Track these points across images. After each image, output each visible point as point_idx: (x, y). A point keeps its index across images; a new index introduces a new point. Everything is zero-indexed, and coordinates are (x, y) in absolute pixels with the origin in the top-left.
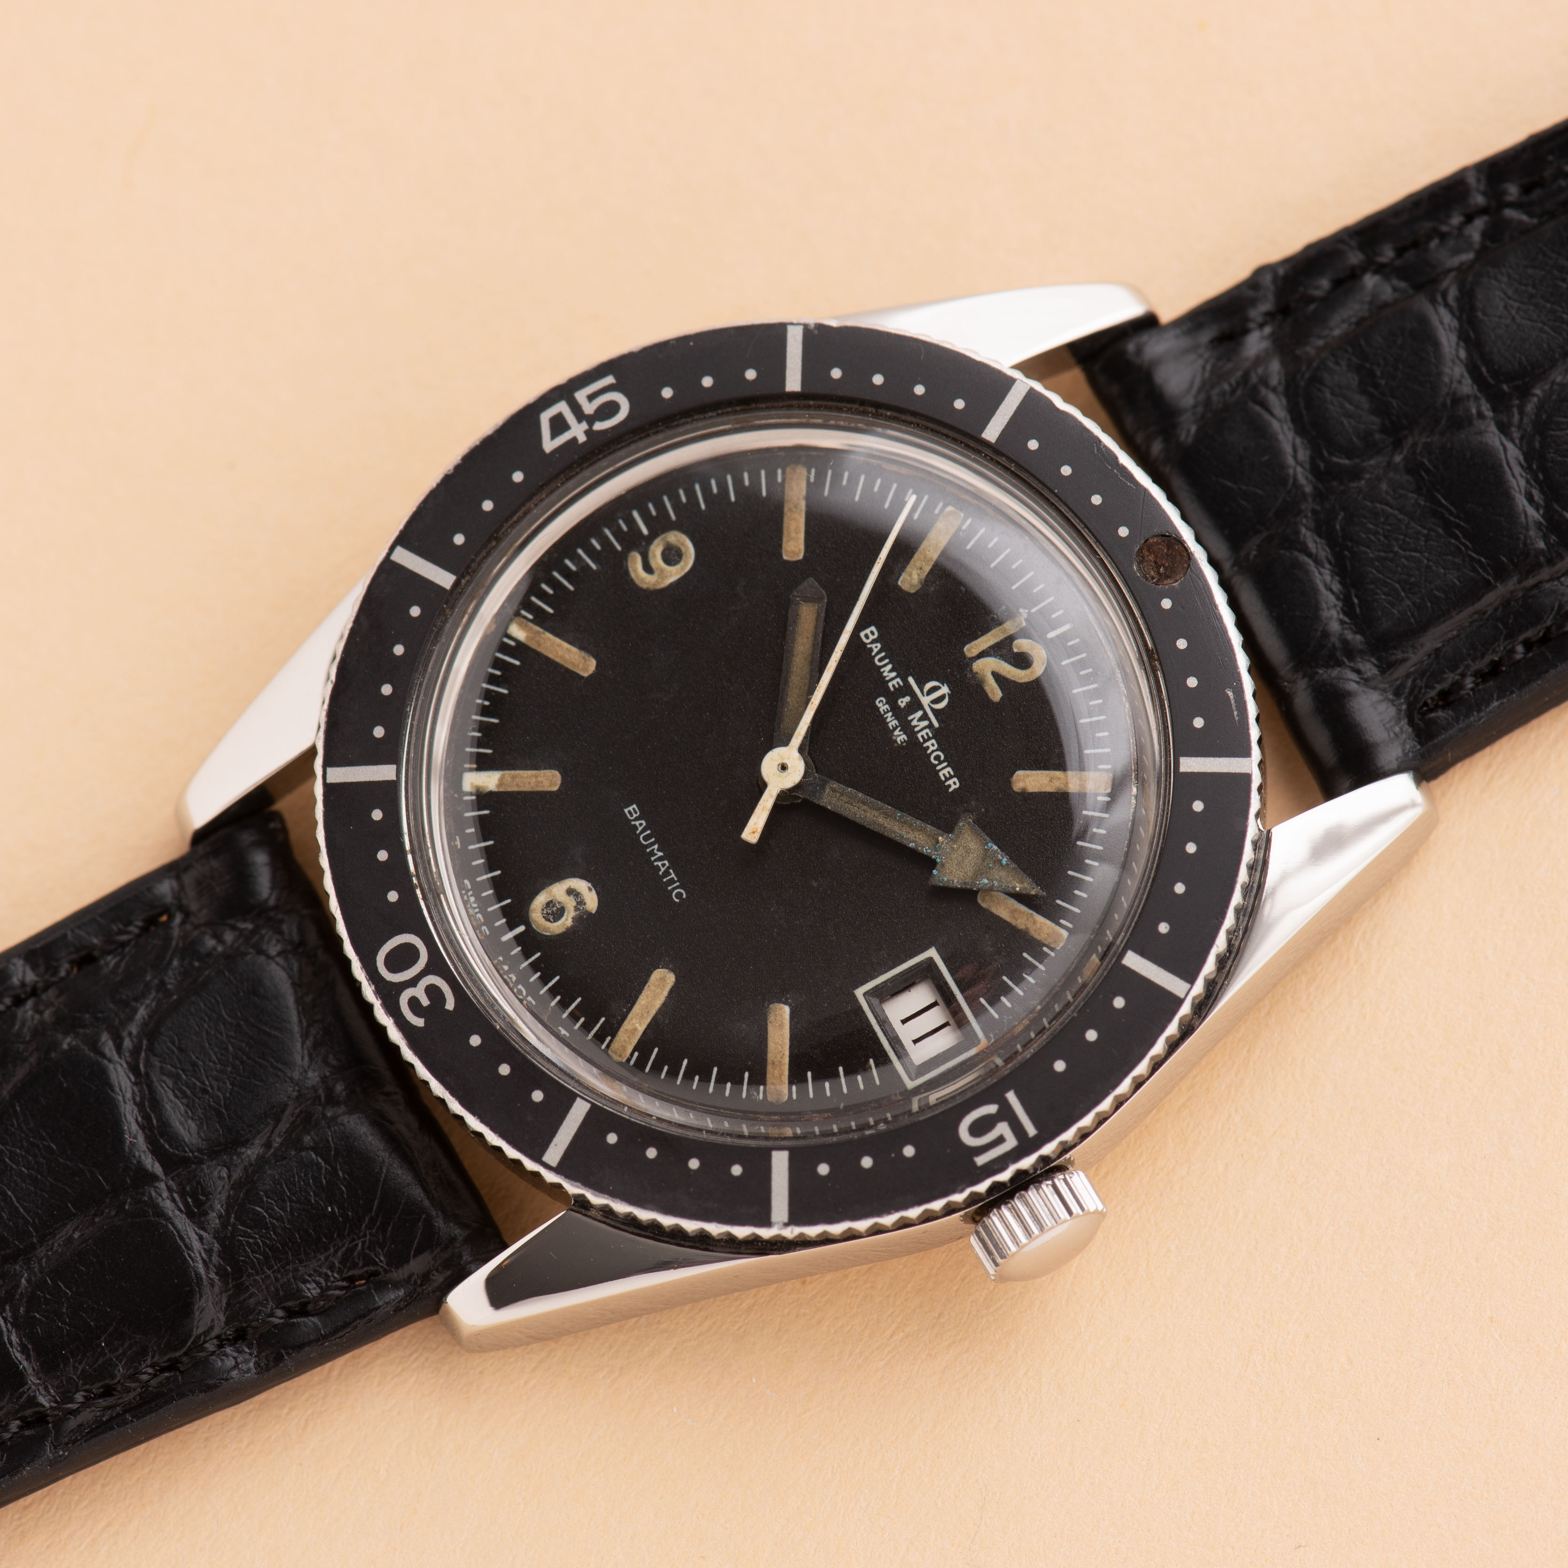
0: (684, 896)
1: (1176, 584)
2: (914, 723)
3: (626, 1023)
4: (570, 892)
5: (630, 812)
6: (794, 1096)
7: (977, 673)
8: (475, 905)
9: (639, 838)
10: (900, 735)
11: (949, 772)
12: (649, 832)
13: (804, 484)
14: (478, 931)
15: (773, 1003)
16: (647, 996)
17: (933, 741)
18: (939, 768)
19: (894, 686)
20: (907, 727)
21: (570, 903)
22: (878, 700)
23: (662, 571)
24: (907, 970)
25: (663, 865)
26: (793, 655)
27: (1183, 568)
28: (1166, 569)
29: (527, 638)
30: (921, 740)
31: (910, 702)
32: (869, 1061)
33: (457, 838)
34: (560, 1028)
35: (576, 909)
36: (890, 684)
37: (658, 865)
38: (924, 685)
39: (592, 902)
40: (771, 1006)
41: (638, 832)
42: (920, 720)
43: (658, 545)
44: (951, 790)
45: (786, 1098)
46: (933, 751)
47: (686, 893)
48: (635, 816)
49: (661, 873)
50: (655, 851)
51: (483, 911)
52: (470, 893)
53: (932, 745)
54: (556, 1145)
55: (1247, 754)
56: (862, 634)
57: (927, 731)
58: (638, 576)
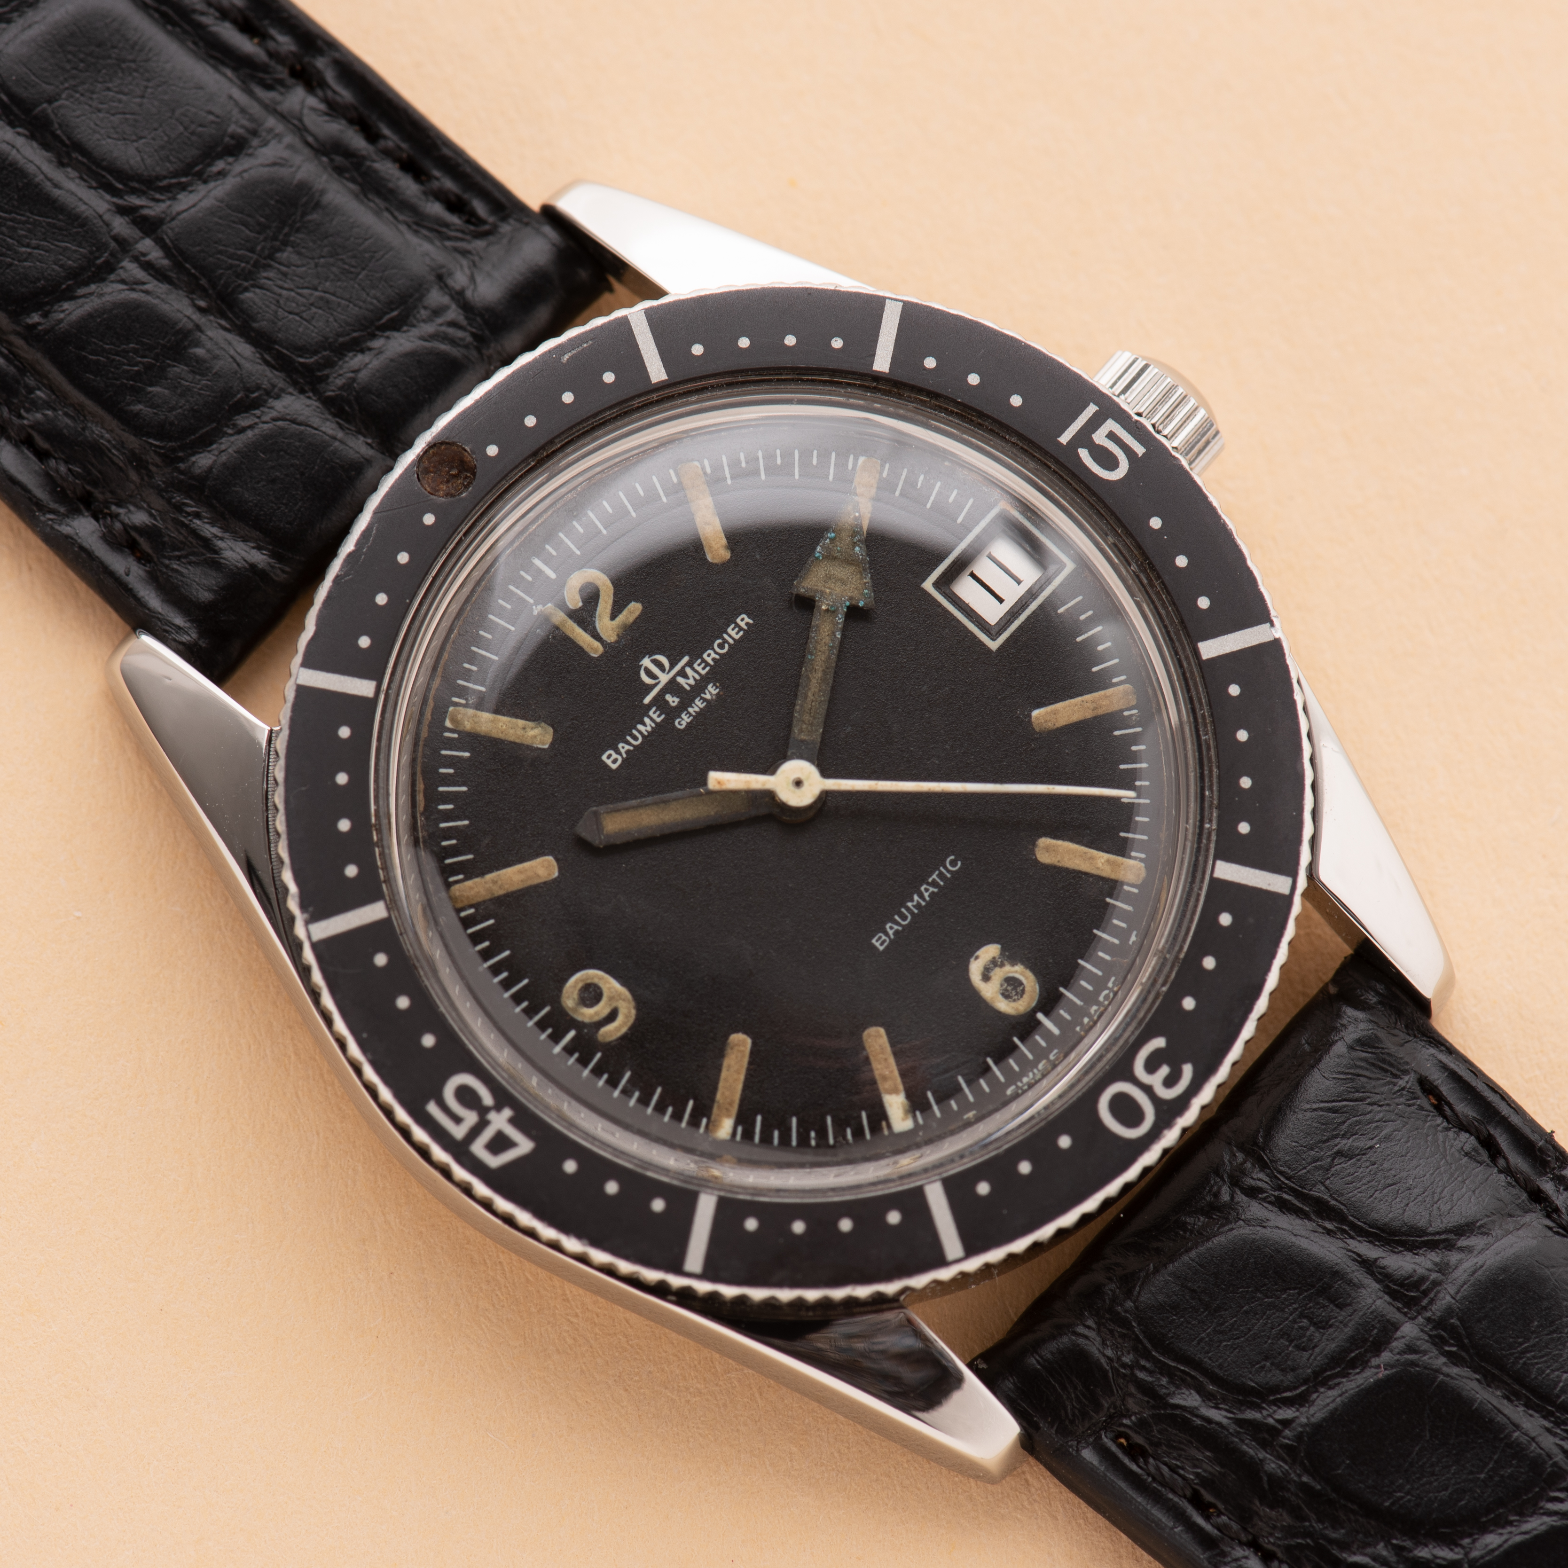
0: (952, 857)
1: (467, 448)
2: (692, 682)
3: (1104, 874)
4: (986, 978)
5: (882, 944)
6: (1123, 678)
7: (618, 635)
9: (906, 925)
10: (710, 692)
11: (733, 629)
12: (897, 917)
13: (469, 883)
14: (1057, 1063)
15: (1033, 729)
16: (1070, 859)
17: (705, 656)
18: (731, 641)
19: (659, 716)
20: (699, 688)
21: (998, 975)
22: (679, 727)
23: (611, 999)
25: (927, 891)
26: (664, 824)
27: (445, 449)
28: (451, 469)
29: (728, 1116)
30: (708, 669)
31: (671, 693)
32: (1062, 614)
33: (965, 1117)
34: (1131, 943)
35: (1002, 965)
36: (658, 720)
37: (929, 896)
38: (648, 685)
39: (990, 952)
40: (1037, 729)
41: (900, 928)
42: (686, 676)
43: (583, 1014)
44: (751, 621)
45: (1127, 686)
46: (716, 653)
47: (950, 856)
48: (884, 937)
49: (936, 890)
50: (915, 903)
51: (1034, 1063)
52: (1019, 1084)
53: (710, 656)
54: (1269, 885)
55: (624, 322)
56: (614, 767)
57: (695, 666)
58: (624, 1023)
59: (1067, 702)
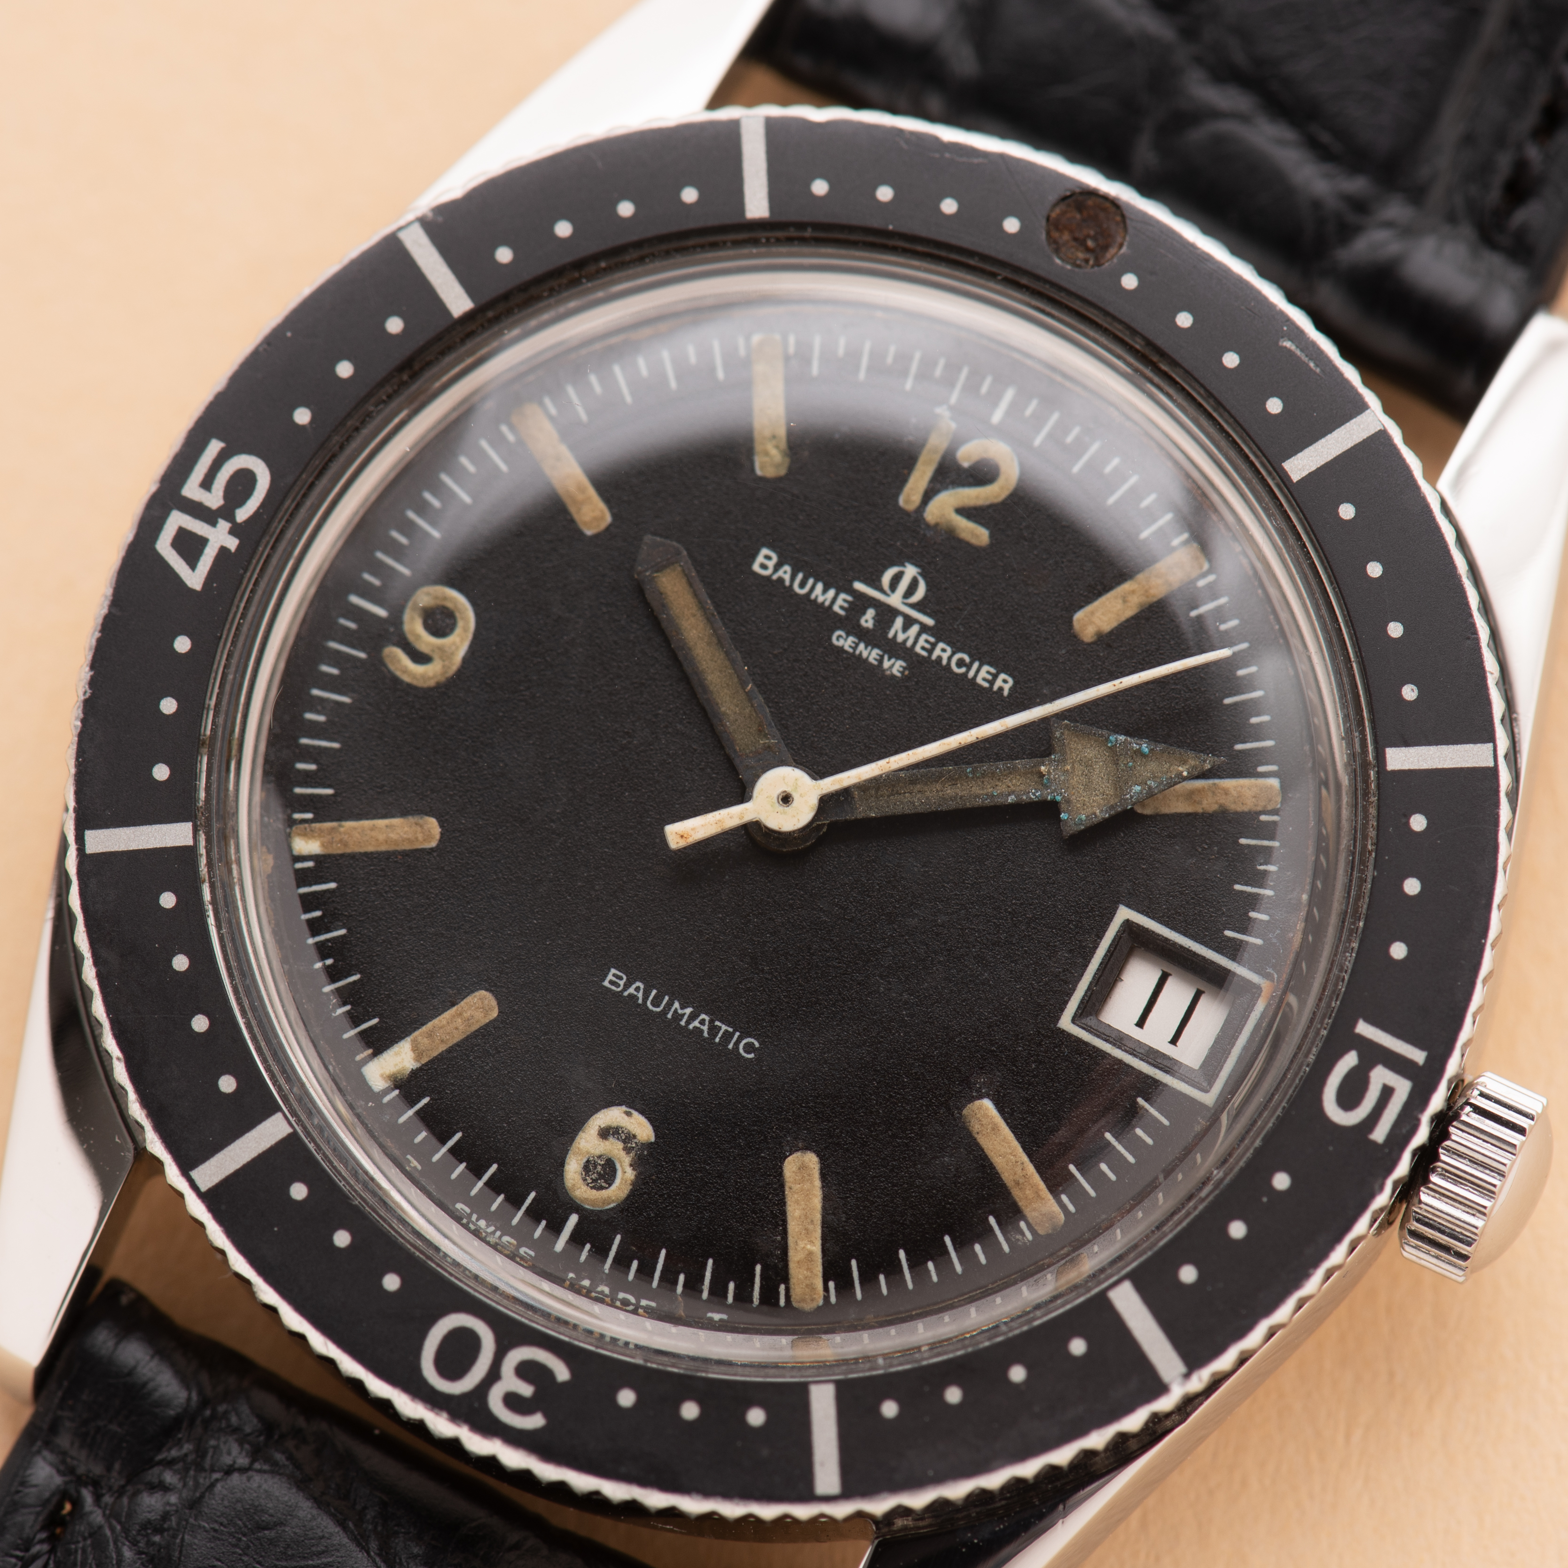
0: (757, 1044)
1: (1124, 250)
2: (901, 637)
3: (791, 1253)
4: (605, 1133)
5: (611, 982)
6: (1071, 1208)
7: (937, 524)
8: (492, 1229)
9: (647, 1008)
10: (893, 665)
11: (988, 672)
12: (654, 992)
13: (548, 426)
14: (518, 1259)
15: (964, 1106)
16: (797, 1202)
17: (941, 645)
18: (971, 674)
19: (842, 607)
20: (895, 649)
21: (614, 1148)
22: (834, 638)
23: (441, 649)
24: (1106, 955)
25: (702, 1023)
26: (690, 649)
27: (1117, 223)
28: (1095, 239)
29: (323, 845)
30: (925, 654)
31: (877, 614)
32: (1137, 1103)
33: (409, 1157)
34: (710, 1315)
35: (628, 1150)
36: (836, 608)
37: (695, 1027)
39: (641, 1128)
40: (965, 1112)
41: (640, 1001)
42: (906, 628)
43: (412, 619)
44: (1006, 693)
45: (1062, 1217)
46: (950, 658)
47: (757, 1039)
48: (622, 983)
49: (706, 1034)
50: (680, 1011)
51: (506, 1229)
53: (942, 652)
54: (822, 1466)
55: (1361, 407)
56: (756, 567)
57: (924, 636)
58: (414, 676)
59: (1016, 1144)
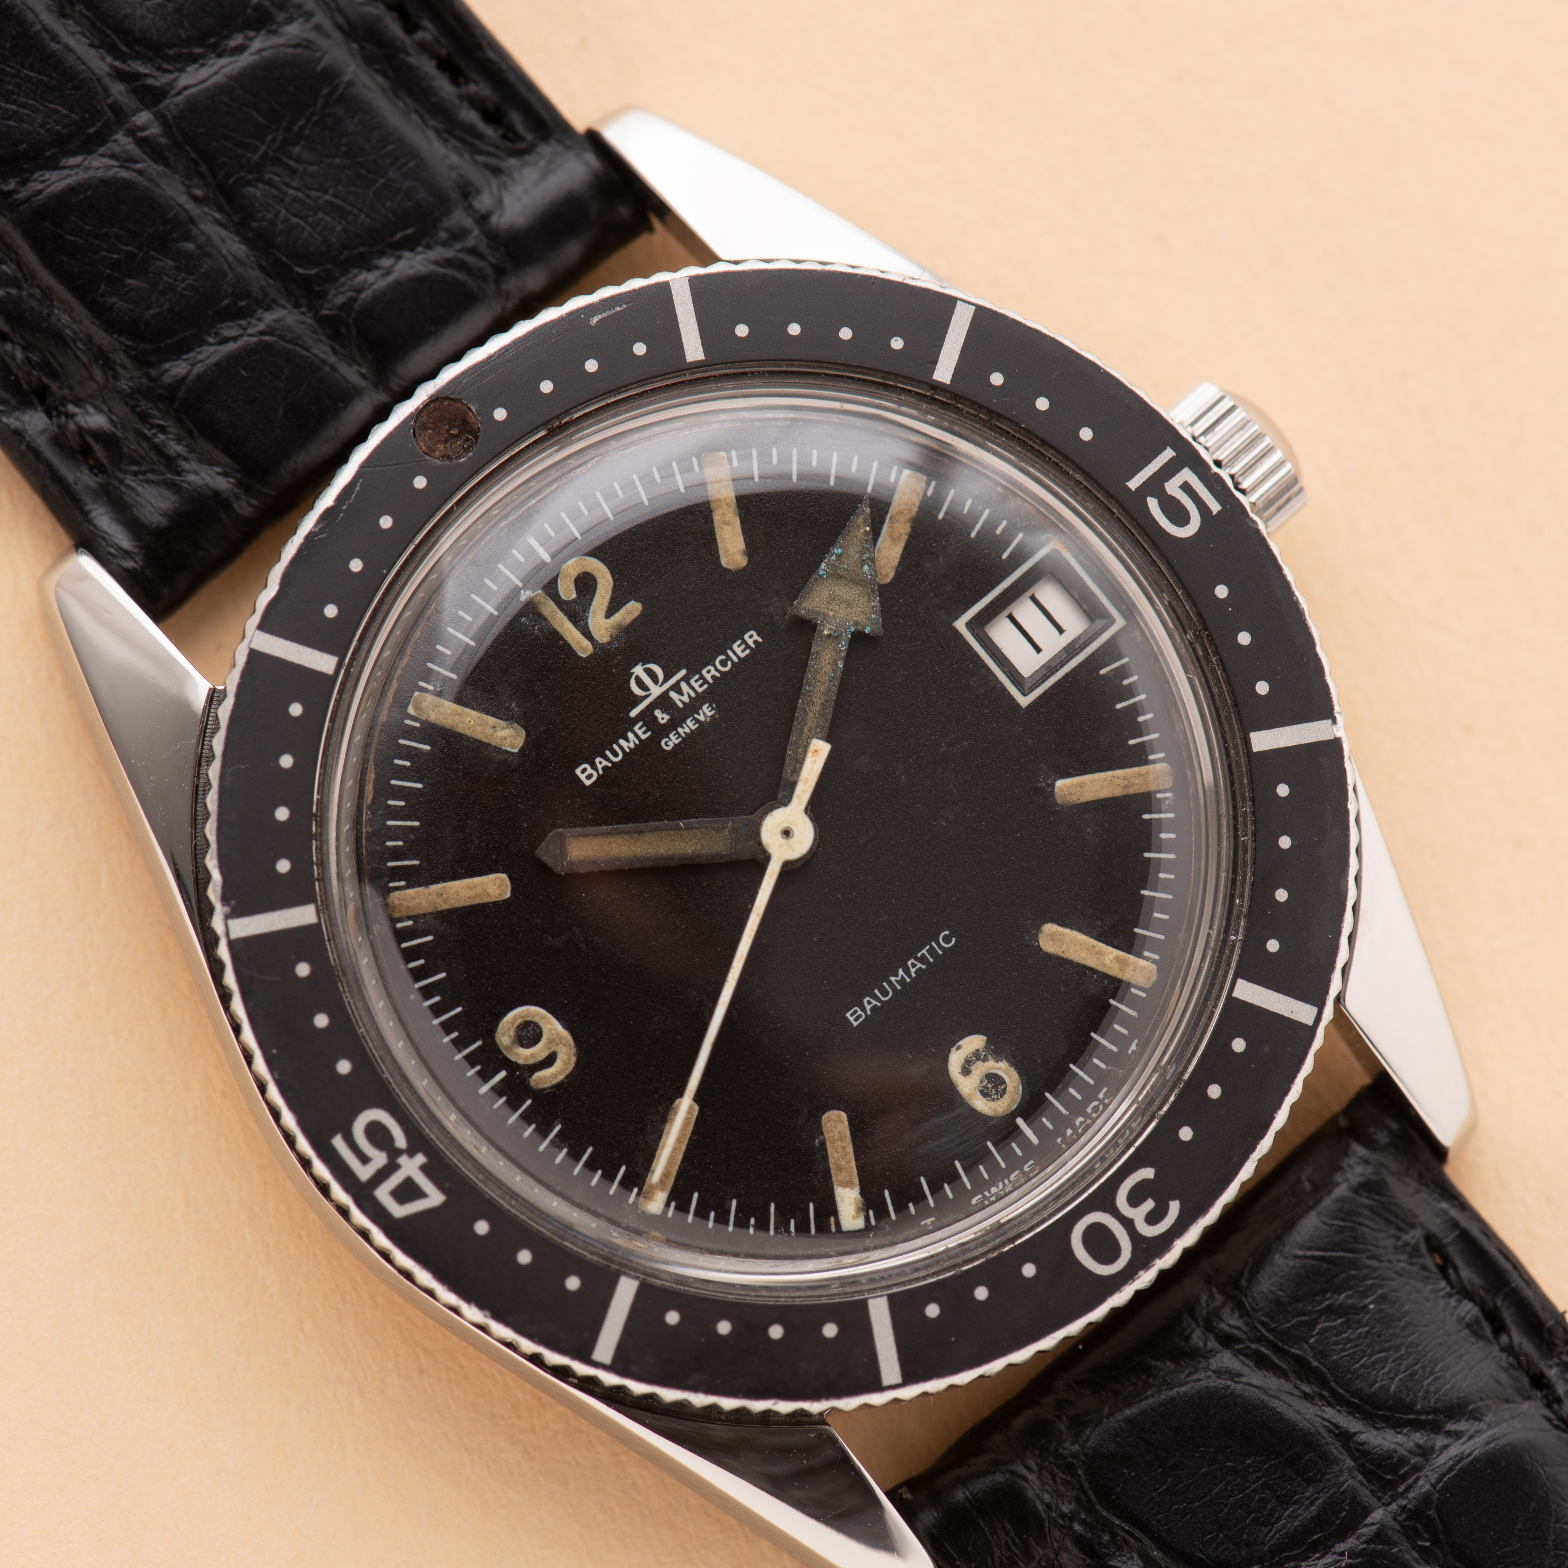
0: (947, 932)
1: (473, 408)
2: (686, 699)
3: (1110, 972)
4: (966, 1071)
5: (856, 1020)
6: (1162, 755)
7: (611, 636)
8: (1001, 1184)
9: (886, 1001)
10: (704, 713)
11: (739, 646)
12: (876, 991)
13: (411, 892)
14: (1031, 1175)
15: (1055, 801)
16: (1076, 952)
17: (704, 672)
18: (735, 659)
19: (645, 733)
20: (693, 707)
21: (980, 1069)
22: (665, 748)
23: (551, 1041)
24: (986, 651)
25: (914, 966)
26: (635, 856)
27: (449, 405)
28: (451, 428)
29: (662, 1190)
30: (705, 686)
31: (661, 709)
32: (1103, 675)
33: (922, 1223)
34: (1130, 1052)
35: (985, 1060)
36: (643, 737)
37: (915, 972)
38: (637, 696)
39: (974, 1043)
40: (1059, 802)
41: (879, 1004)
42: (680, 693)
43: (517, 1054)
44: (760, 640)
45: (1165, 765)
46: (717, 670)
47: (944, 931)
48: (860, 1012)
49: (924, 967)
50: (899, 979)
51: (1006, 1174)
52: (987, 1194)
53: (709, 673)
54: (1292, 1012)
55: (665, 287)
56: (588, 783)
57: (692, 681)
58: (562, 1070)
59: (1097, 776)
